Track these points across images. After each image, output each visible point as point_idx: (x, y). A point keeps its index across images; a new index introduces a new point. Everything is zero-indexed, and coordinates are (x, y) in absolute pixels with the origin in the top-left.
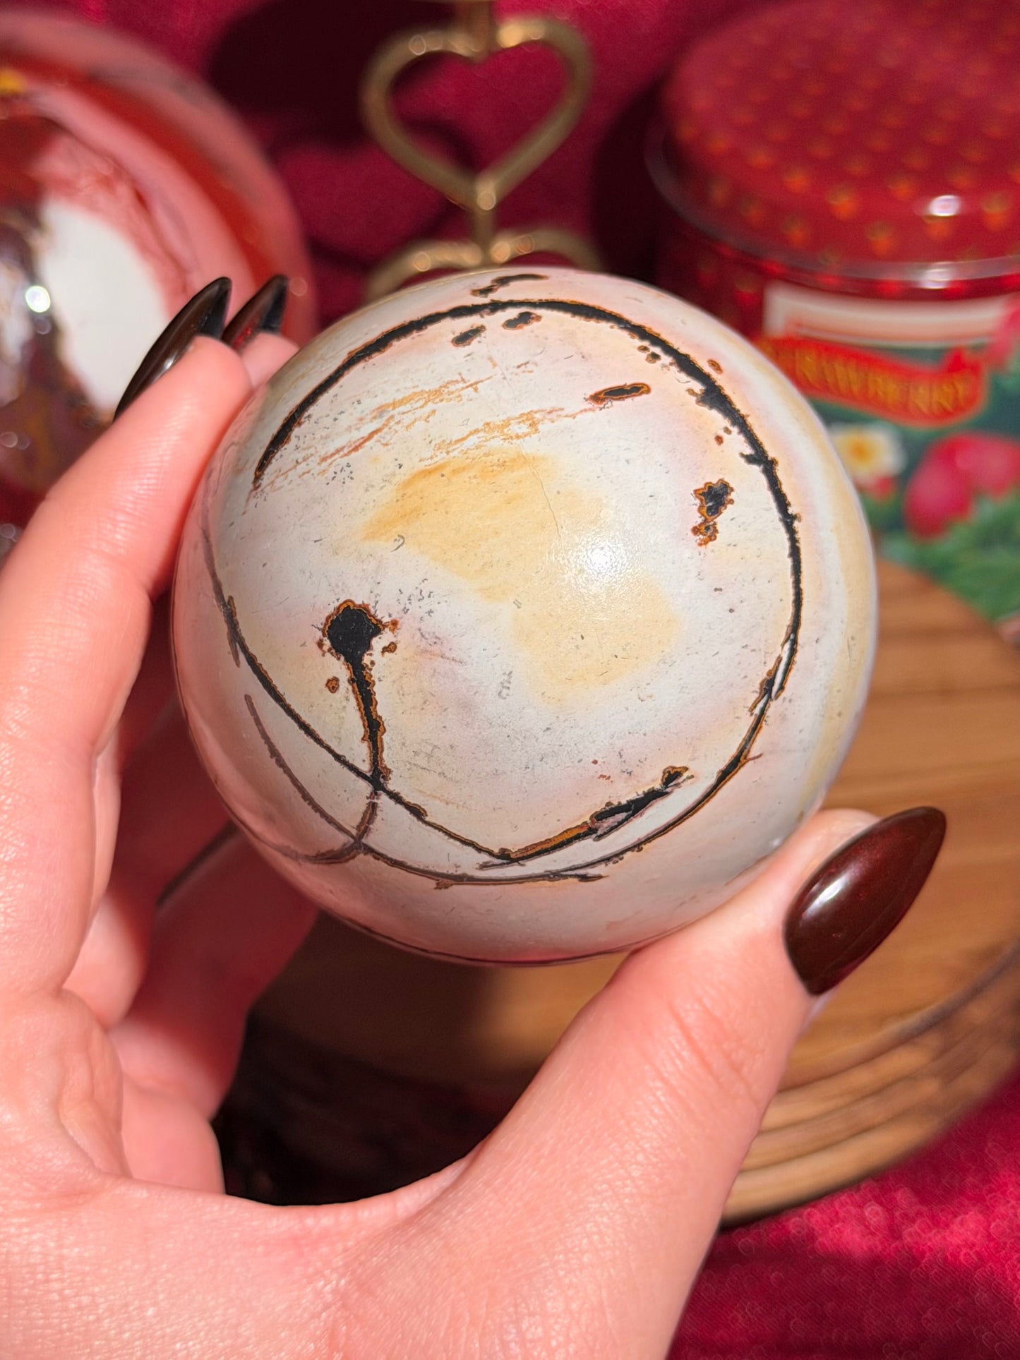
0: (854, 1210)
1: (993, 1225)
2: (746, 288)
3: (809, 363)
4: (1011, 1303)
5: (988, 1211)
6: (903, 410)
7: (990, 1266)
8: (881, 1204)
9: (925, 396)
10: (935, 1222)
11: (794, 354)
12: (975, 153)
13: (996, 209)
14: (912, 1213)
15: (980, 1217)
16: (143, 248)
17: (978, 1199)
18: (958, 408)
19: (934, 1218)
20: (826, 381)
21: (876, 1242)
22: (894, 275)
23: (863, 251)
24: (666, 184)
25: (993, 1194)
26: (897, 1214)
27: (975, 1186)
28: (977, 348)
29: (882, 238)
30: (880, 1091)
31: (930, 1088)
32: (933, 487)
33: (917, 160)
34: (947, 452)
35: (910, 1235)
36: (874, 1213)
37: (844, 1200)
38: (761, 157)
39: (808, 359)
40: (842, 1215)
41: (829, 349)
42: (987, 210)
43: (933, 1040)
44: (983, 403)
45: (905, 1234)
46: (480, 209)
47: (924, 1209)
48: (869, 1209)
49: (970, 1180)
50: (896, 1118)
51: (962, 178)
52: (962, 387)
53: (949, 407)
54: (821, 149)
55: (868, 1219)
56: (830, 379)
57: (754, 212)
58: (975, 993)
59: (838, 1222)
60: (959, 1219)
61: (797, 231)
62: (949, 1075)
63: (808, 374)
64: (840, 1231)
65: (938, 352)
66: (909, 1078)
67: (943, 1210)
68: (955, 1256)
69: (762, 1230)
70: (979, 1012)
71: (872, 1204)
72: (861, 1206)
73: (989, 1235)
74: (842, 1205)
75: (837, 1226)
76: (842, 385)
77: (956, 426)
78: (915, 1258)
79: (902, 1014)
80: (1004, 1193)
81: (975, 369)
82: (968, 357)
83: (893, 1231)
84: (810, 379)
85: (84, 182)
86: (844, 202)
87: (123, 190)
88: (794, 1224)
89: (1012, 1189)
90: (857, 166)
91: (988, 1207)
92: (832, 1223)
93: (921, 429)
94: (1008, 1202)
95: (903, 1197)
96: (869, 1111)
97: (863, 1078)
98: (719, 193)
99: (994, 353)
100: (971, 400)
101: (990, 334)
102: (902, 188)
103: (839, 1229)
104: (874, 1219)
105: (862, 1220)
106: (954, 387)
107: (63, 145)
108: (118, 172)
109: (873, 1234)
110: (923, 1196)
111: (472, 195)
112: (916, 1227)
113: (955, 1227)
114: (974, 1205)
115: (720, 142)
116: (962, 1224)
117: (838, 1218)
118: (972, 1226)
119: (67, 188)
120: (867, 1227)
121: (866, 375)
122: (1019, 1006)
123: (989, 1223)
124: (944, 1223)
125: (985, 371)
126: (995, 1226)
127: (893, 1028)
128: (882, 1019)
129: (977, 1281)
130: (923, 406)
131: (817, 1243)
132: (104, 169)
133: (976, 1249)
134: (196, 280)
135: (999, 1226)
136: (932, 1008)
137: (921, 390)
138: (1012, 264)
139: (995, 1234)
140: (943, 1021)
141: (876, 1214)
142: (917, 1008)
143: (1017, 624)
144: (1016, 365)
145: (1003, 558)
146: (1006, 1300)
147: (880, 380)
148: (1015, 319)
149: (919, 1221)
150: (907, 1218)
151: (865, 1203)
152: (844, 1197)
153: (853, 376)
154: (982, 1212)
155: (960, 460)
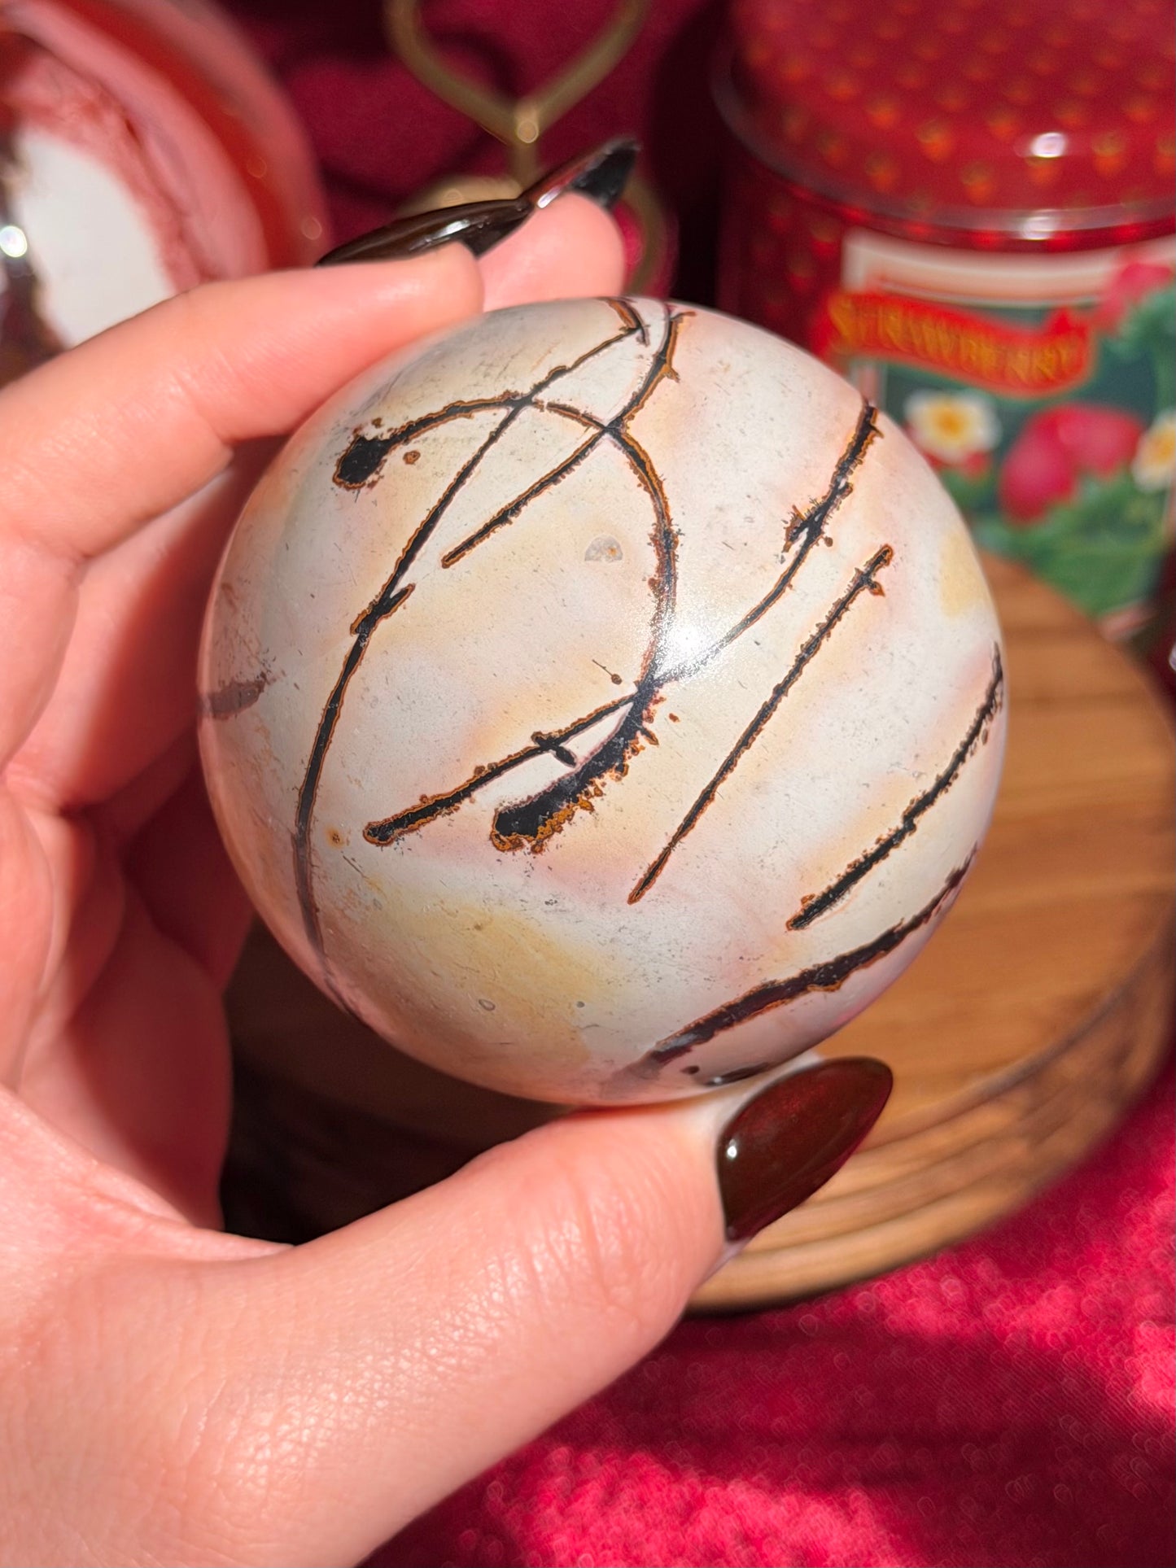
0: (927, 1282)
1: (1085, 1300)
2: (820, 238)
3: (893, 324)
4: (1103, 1392)
5: (1077, 1284)
6: (1000, 376)
8: (960, 1277)
9: (1026, 362)
10: (1021, 1299)
11: (877, 314)
12: (1085, 85)
13: (1109, 151)
14: (994, 1288)
15: (1070, 1291)
17: (1067, 1273)
18: (1062, 375)
19: (1017, 1292)
20: (912, 344)
21: (954, 1319)
22: (989, 224)
23: (960, 197)
24: (733, 113)
25: (1085, 1266)
26: (978, 1287)
27: (1066, 1257)
28: (1085, 308)
29: (978, 182)
30: (961, 1154)
31: (1017, 1151)
32: (1032, 464)
33: (1020, 92)
34: (1048, 426)
35: (992, 1312)
36: (952, 1288)
37: (918, 1272)
38: (842, 86)
39: (892, 318)
40: (915, 1288)
41: (918, 307)
42: (1097, 150)
43: (1021, 1098)
44: (1090, 372)
45: (986, 1311)
46: (521, 141)
47: (1007, 1283)
48: (946, 1283)
49: (1060, 1250)
50: (976, 1185)
51: (1071, 114)
52: (1066, 352)
53: (1049, 372)
54: (911, 78)
55: (945, 1295)
56: (917, 342)
57: (833, 149)
58: (1070, 1044)
59: (910, 1298)
60: (1046, 1295)
61: (882, 173)
62: (1038, 1136)
63: (892, 334)
64: (913, 1308)
65: (1041, 313)
66: (994, 1139)
67: (1028, 1284)
68: (1041, 1337)
69: (826, 1306)
70: (1073, 1067)
71: (950, 1277)
72: (936, 1279)
74: (917, 1277)
75: (910, 1301)
76: (931, 349)
77: (1061, 396)
78: (996, 1339)
79: (987, 1069)
80: (1097, 1266)
81: (1081, 332)
82: (1075, 318)
83: (973, 1307)
84: (895, 341)
85: (68, 111)
86: (936, 140)
87: (112, 121)
88: (863, 1300)
89: (1106, 1261)
90: (953, 100)
91: (1077, 1280)
92: (904, 1298)
93: (1019, 399)
94: (1101, 1275)
95: (985, 1269)
96: (948, 1177)
97: (941, 1140)
98: (794, 124)
99: (1102, 314)
100: (1077, 366)
101: (1098, 293)
102: (1002, 125)
103: (911, 1304)
104: (951, 1294)
105: (938, 1295)
106: (1058, 353)
107: (42, 67)
108: (104, 99)
109: (949, 1310)
110: (1009, 1267)
111: (512, 125)
112: (997, 1304)
113: (1043, 1302)
114: (1064, 1278)
115: (796, 68)
116: (1049, 1298)
117: (911, 1292)
118: (1060, 1302)
119: (47, 116)
120: (943, 1304)
121: (958, 337)
122: (1120, 1057)
123: (1080, 1299)
124: (1029, 1299)
125: (1093, 336)
126: (1087, 1302)
127: (977, 1085)
128: (962, 1075)
129: (1065, 1366)
130: (1022, 375)
131: (887, 1320)
132: (88, 94)
133: (1065, 1329)
134: (196, 225)
135: (1091, 1302)
136: (1021, 1063)
137: (1021, 356)
138: (1126, 213)
139: (1086, 1309)
140: (1033, 1076)
141: (954, 1288)
142: (1005, 1062)
143: (1122, 620)
144: (1128, 328)
145: (1109, 546)
146: (1096, 1386)
147: (974, 344)
148: (1129, 277)
149: (1002, 1296)
150: (989, 1294)
151: (942, 1276)
152: (918, 1269)
153: (943, 338)
154: (1072, 1287)
155: (1063, 435)
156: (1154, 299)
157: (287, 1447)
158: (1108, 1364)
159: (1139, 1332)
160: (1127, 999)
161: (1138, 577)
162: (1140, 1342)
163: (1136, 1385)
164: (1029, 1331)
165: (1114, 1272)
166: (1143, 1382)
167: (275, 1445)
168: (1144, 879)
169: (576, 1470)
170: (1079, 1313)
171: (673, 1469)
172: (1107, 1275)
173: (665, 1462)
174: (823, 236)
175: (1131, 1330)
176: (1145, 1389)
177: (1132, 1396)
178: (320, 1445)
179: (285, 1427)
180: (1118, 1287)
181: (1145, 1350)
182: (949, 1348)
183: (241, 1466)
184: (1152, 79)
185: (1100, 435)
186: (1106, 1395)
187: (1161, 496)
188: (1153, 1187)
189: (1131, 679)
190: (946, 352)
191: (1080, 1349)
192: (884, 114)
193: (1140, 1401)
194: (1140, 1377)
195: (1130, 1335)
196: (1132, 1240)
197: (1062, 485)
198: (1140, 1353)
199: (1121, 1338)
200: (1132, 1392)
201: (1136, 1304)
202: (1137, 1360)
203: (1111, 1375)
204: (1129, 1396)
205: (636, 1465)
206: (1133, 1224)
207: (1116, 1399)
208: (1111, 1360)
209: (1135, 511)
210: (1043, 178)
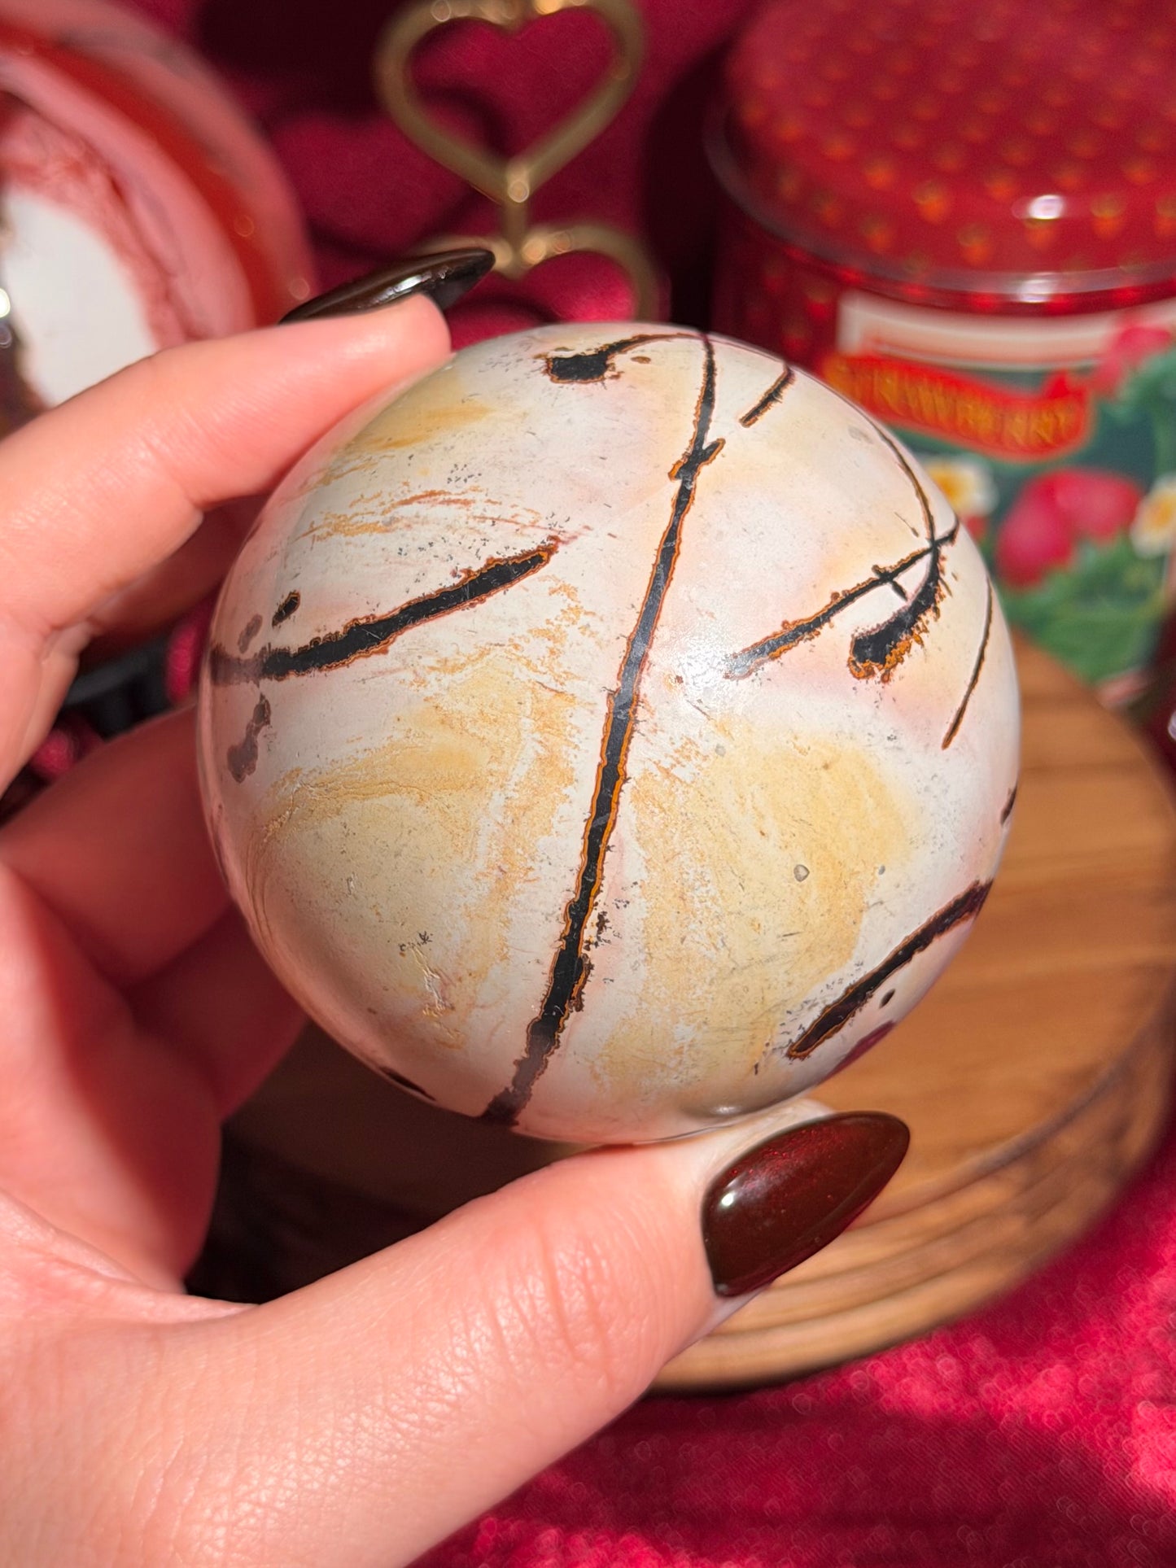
0: (922, 1361)
1: (1081, 1380)
2: (818, 297)
3: (889, 387)
4: (1100, 1473)
5: (1074, 1363)
6: (999, 440)
7: (1077, 1430)
8: (955, 1356)
9: (1022, 426)
10: (1016, 1377)
11: (873, 377)
12: (1083, 146)
13: (1107, 213)
14: (990, 1366)
15: (1067, 1370)
16: (120, 247)
17: (1064, 1351)
18: (1059, 440)
19: (1013, 1371)
20: (909, 407)
21: (949, 1398)
22: (987, 287)
23: (954, 258)
24: (727, 173)
25: (1082, 1345)
26: (973, 1367)
27: (1062, 1336)
28: (1083, 371)
29: (975, 244)
30: (956, 1230)
31: (1013, 1228)
32: (1029, 529)
33: (1017, 153)
34: (1046, 490)
35: (988, 1391)
36: (947, 1367)
37: (914, 1350)
38: (838, 147)
39: (888, 381)
40: (910, 1367)
41: (913, 369)
42: (1096, 213)
43: (1018, 1174)
44: (1089, 435)
45: (982, 1391)
46: (511, 201)
47: (1002, 1360)
48: (941, 1362)
49: (1057, 1328)
50: (972, 1262)
51: (1069, 176)
52: (1064, 416)
53: (1048, 439)
54: (907, 138)
55: (941, 1374)
56: (913, 405)
57: (829, 210)
58: (1068, 1120)
59: (905, 1376)
60: (1043, 1372)
61: (878, 234)
62: (1035, 1213)
63: (888, 398)
64: (908, 1387)
65: (1037, 376)
66: (990, 1216)
67: (1025, 1363)
68: (1037, 1418)
69: (819, 1385)
70: (1070, 1142)
71: (946, 1356)
72: (932, 1358)
73: (1077, 1392)
74: (911, 1356)
75: (904, 1381)
76: (927, 412)
77: (1060, 460)
78: (992, 1419)
79: (982, 1145)
80: (1094, 1344)
81: (1079, 395)
82: (1073, 382)
83: (968, 1386)
84: (891, 407)
85: (53, 169)
86: (933, 202)
87: (97, 179)
88: (856, 1378)
89: (1103, 1339)
90: (949, 159)
91: (1075, 1359)
92: (899, 1377)
93: (1015, 463)
94: (1098, 1355)
95: (981, 1348)
96: (944, 1253)
97: (936, 1216)
98: (789, 185)
99: (1101, 378)
100: (1074, 431)
101: (1097, 356)
102: (1000, 187)
103: (907, 1384)
104: (946, 1373)
105: (933, 1374)
106: (1056, 417)
107: (27, 125)
108: (90, 157)
109: (946, 1390)
110: (1005, 1345)
111: (503, 185)
112: (993, 1383)
113: (1040, 1382)
114: (1060, 1357)
115: (791, 127)
116: (1047, 1378)
117: (906, 1372)
118: (1058, 1381)
119: (32, 176)
120: (939, 1383)
121: (955, 401)
122: (1118, 1132)
123: (1077, 1379)
124: (1026, 1378)
125: (1091, 398)
126: (1084, 1381)
127: (973, 1161)
128: (959, 1151)
129: (1062, 1446)
130: (1019, 438)
131: (881, 1399)
132: (74, 153)
133: (1062, 1409)
134: (181, 284)
135: (1088, 1382)
136: (1017, 1138)
137: (1018, 420)
138: (1124, 276)
139: (1083, 1390)
140: (1029, 1153)
141: (950, 1367)
142: (1000, 1138)
143: (1120, 687)
144: (1126, 392)
145: (1107, 612)
146: (1094, 1468)
147: (970, 407)
148: (1127, 340)
149: (997, 1375)
150: (984, 1371)
151: (937, 1355)
152: (913, 1348)
153: (940, 401)
154: (1069, 1365)
155: (1060, 498)
156: (1154, 363)
158: (1105, 1445)
159: (1137, 1412)
160: (1125, 1073)
161: (1136, 645)
162: (1137, 1421)
163: (1134, 1466)
164: (1023, 1409)
165: (1113, 1351)
166: (1141, 1463)
168: (1145, 952)
169: (565, 1552)
171: (664, 1551)
172: (1104, 1354)
173: (656, 1543)
174: (819, 298)
175: (1129, 1410)
176: (1143, 1470)
177: (1130, 1477)
180: (1115, 1366)
181: (1144, 1431)
182: (944, 1425)
184: (1151, 140)
185: (1099, 500)
186: (1104, 1477)
187: (1160, 561)
188: (1150, 1264)
189: (1131, 748)
190: (943, 416)
192: (880, 174)
193: (1138, 1482)
194: (1137, 1459)
195: (1128, 1416)
196: (1130, 1318)
197: (1059, 551)
198: (1138, 1435)
199: (1119, 1418)
200: (1131, 1474)
201: (1134, 1383)
202: (1135, 1441)
203: (1108, 1456)
204: (1127, 1477)
205: (626, 1547)
206: (1131, 1302)
207: (1114, 1480)
208: (1110, 1440)
209: (1134, 577)
210: (1039, 239)
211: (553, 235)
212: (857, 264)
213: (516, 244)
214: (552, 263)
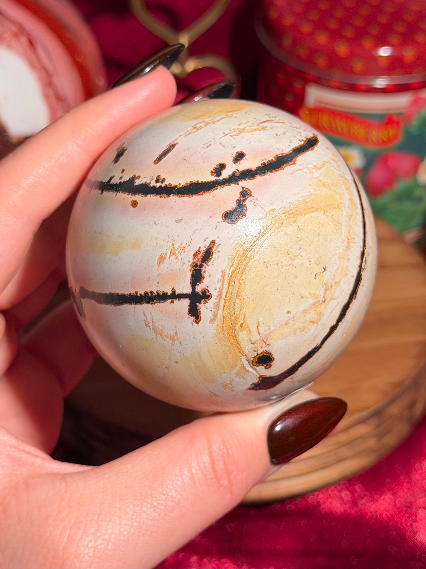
0: (337, 493)
1: (397, 500)
3: (325, 119)
4: (405, 536)
5: (394, 494)
6: (367, 140)
8: (349, 491)
9: (376, 135)
10: (372, 499)
11: (318, 115)
12: (400, 28)
13: (409, 54)
14: (362, 495)
15: (392, 497)
16: (32, 65)
17: (390, 489)
18: (390, 140)
19: (371, 497)
20: (332, 127)
21: (347, 507)
22: (362, 82)
23: (350, 70)
24: (263, 38)
25: (398, 487)
26: (356, 495)
27: (390, 483)
28: (399, 114)
29: (358, 65)
30: (350, 443)
31: (372, 442)
32: (378, 174)
33: (375, 30)
34: (384, 160)
35: (362, 504)
36: (346, 495)
37: (333, 489)
38: (306, 28)
39: (324, 117)
40: (332, 495)
41: (334, 113)
42: (405, 54)
43: (374, 422)
44: (401, 138)
45: (359, 504)
47: (368, 493)
48: (344, 493)
49: (388, 481)
50: (357, 455)
51: (394, 39)
52: (391, 131)
53: (385, 139)
54: (332, 25)
55: (343, 497)
56: (334, 126)
57: (302, 52)
58: (393, 401)
59: (330, 499)
60: (383, 497)
61: (321, 61)
62: (380, 436)
63: (325, 124)
64: (331, 503)
65: (382, 116)
66: (363, 438)
67: (376, 494)
68: (381, 515)
69: (297, 502)
70: (394, 410)
71: (346, 491)
72: (340, 491)
73: (396, 505)
74: (332, 491)
75: (329, 500)
76: (339, 129)
77: (390, 148)
78: (363, 515)
79: (361, 410)
80: (402, 486)
81: (398, 123)
82: (395, 118)
83: (354, 503)
84: (326, 127)
85: (7, 35)
86: (342, 49)
87: (23, 39)
88: (311, 499)
89: (406, 485)
90: (349, 33)
91: (395, 492)
92: (327, 499)
93: (373, 149)
94: (404, 491)
95: (358, 488)
96: (345, 452)
97: (343, 437)
98: (287, 42)
99: (406, 116)
100: (395, 137)
101: (404, 108)
102: (367, 43)
103: (330, 501)
104: (346, 498)
105: (341, 498)
106: (389, 132)
108: (21, 31)
109: (345, 504)
110: (368, 487)
112: (364, 501)
113: (381, 501)
114: (389, 491)
115: (288, 20)
116: (384, 499)
117: (330, 497)
118: (388, 501)
120: (343, 501)
121: (350, 125)
122: (412, 406)
123: (395, 500)
124: (376, 499)
125: (402, 125)
126: (398, 501)
127: (356, 417)
129: (391, 526)
130: (374, 139)
131: (321, 508)
132: (15, 29)
133: (390, 512)
134: (55, 79)
135: (400, 501)
136: (374, 408)
137: (374, 132)
138: (415, 78)
139: (398, 505)
140: (378, 413)
141: (347, 495)
142: (368, 408)
143: (412, 235)
144: (415, 122)
145: (407, 206)
146: (403, 535)
147: (355, 127)
148: (416, 102)
149: (365, 498)
150: (360, 497)
151: (342, 490)
152: (333, 488)
153: (344, 125)
154: (393, 494)
155: (390, 163)
156: (425, 111)
157: (100, 541)
158: (407, 526)
159: (419, 513)
160: (415, 383)
161: (418, 219)
162: (419, 517)
163: (418, 534)
164: (376, 512)
165: (409, 489)
166: (420, 533)
167: (95, 541)
170: (395, 505)
172: (406, 491)
174: (298, 85)
175: (416, 513)
176: (421, 535)
177: (416, 538)
178: (112, 540)
179: (99, 534)
180: (410, 495)
181: (422, 520)
182: (345, 517)
183: (82, 549)
185: (405, 163)
186: (406, 538)
188: (424, 456)
189: (416, 258)
190: (345, 131)
191: (396, 520)
192: (322, 38)
193: (419, 540)
194: (419, 531)
195: (415, 514)
196: (416, 477)
197: (389, 182)
198: (419, 522)
199: (412, 515)
200: (416, 537)
201: (417, 502)
202: (418, 524)
203: (408, 530)
204: (415, 538)
205: (223, 563)
206: (416, 471)
207: (410, 539)
208: (409, 524)
209: (417, 193)
210: (383, 64)
211: (197, 61)
212: (313, 73)
213: (183, 64)
214: (196, 72)
